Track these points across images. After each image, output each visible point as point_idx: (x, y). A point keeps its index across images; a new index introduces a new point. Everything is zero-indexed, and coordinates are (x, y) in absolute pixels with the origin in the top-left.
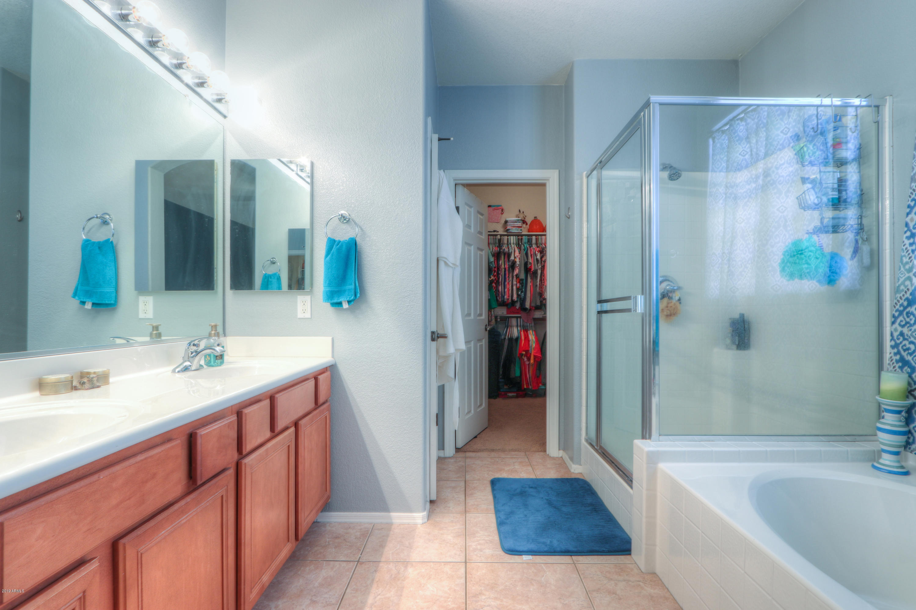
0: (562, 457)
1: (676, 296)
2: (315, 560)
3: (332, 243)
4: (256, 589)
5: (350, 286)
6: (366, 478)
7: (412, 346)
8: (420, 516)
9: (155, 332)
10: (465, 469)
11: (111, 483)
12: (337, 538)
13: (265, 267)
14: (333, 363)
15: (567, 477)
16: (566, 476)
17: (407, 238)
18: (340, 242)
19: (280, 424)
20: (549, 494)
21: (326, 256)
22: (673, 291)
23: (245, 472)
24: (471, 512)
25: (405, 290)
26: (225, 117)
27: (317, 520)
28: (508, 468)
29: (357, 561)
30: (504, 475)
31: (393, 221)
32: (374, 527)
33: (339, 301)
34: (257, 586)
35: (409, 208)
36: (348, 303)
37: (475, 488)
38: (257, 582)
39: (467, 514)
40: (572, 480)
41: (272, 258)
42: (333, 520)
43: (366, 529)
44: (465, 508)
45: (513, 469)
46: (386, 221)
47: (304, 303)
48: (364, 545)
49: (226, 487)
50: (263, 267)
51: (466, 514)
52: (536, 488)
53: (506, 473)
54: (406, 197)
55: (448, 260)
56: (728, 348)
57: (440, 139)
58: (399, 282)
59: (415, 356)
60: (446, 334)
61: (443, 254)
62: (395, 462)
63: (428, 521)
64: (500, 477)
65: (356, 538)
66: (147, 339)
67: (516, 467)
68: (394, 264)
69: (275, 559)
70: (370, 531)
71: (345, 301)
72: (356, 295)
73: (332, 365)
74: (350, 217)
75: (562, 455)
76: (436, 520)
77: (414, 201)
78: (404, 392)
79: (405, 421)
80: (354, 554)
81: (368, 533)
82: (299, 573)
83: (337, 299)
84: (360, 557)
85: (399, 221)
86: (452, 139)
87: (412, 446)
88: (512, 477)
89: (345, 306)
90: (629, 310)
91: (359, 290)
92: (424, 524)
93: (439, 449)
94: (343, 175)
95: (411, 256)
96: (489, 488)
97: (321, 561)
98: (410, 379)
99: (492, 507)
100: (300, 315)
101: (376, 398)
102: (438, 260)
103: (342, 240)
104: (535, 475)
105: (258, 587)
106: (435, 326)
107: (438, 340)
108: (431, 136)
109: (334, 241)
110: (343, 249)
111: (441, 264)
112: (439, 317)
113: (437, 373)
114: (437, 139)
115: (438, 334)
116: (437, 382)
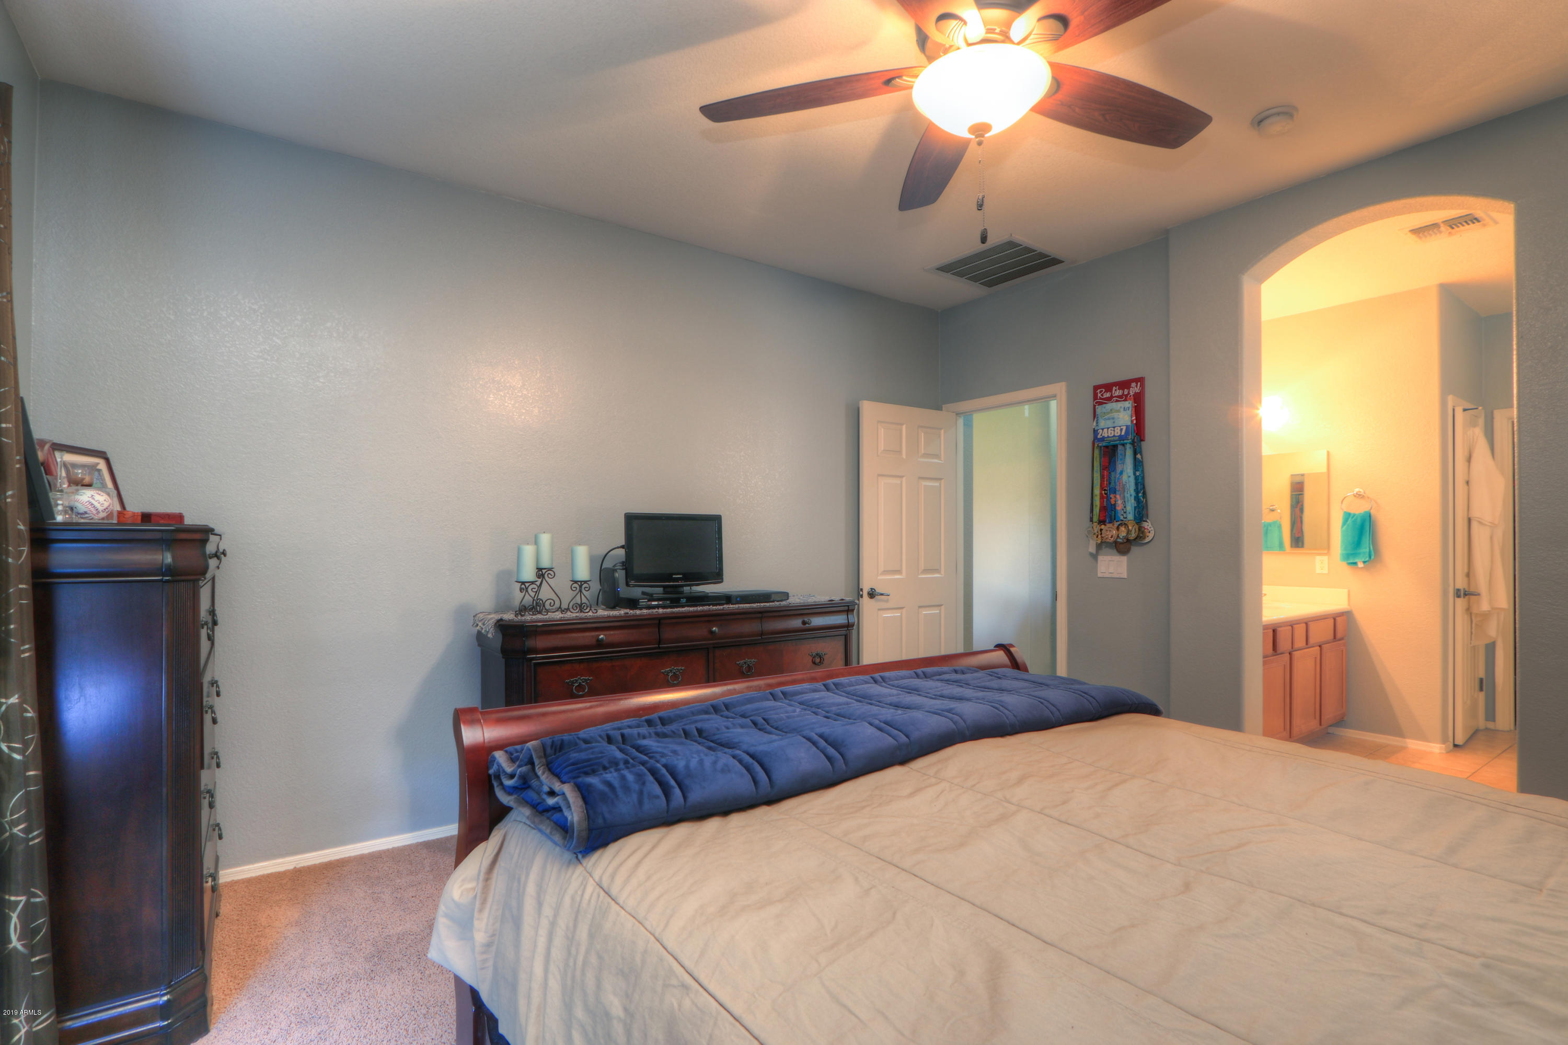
3: (1347, 516)
5: (1366, 549)
7: (1428, 600)
8: (1438, 748)
14: (1349, 609)
18: (1354, 515)
19: (1311, 642)
21: (1342, 527)
23: (1294, 659)
25: (1421, 553)
31: (1408, 494)
33: (1354, 561)
36: (1363, 563)
46: (1403, 495)
47: (1322, 561)
55: (1483, 519)
57: (1465, 410)
58: (1413, 547)
59: (1431, 609)
60: (1477, 592)
61: (1475, 513)
63: (1446, 752)
68: (1409, 532)
71: (1360, 561)
72: (1370, 557)
73: (1349, 611)
74: (1365, 495)
78: (1422, 638)
83: (1352, 560)
89: (1361, 565)
91: (1373, 552)
92: (1441, 756)
93: (1487, 720)
98: (1427, 628)
100: (1318, 571)
101: (1392, 642)
102: (1469, 520)
103: (1357, 513)
106: (1461, 584)
107: (1467, 597)
108: (1454, 410)
109: (1350, 514)
110: (1359, 521)
111: (1475, 525)
112: (1468, 575)
113: (1473, 630)
114: (1462, 410)
115: (1466, 591)
116: (1471, 640)
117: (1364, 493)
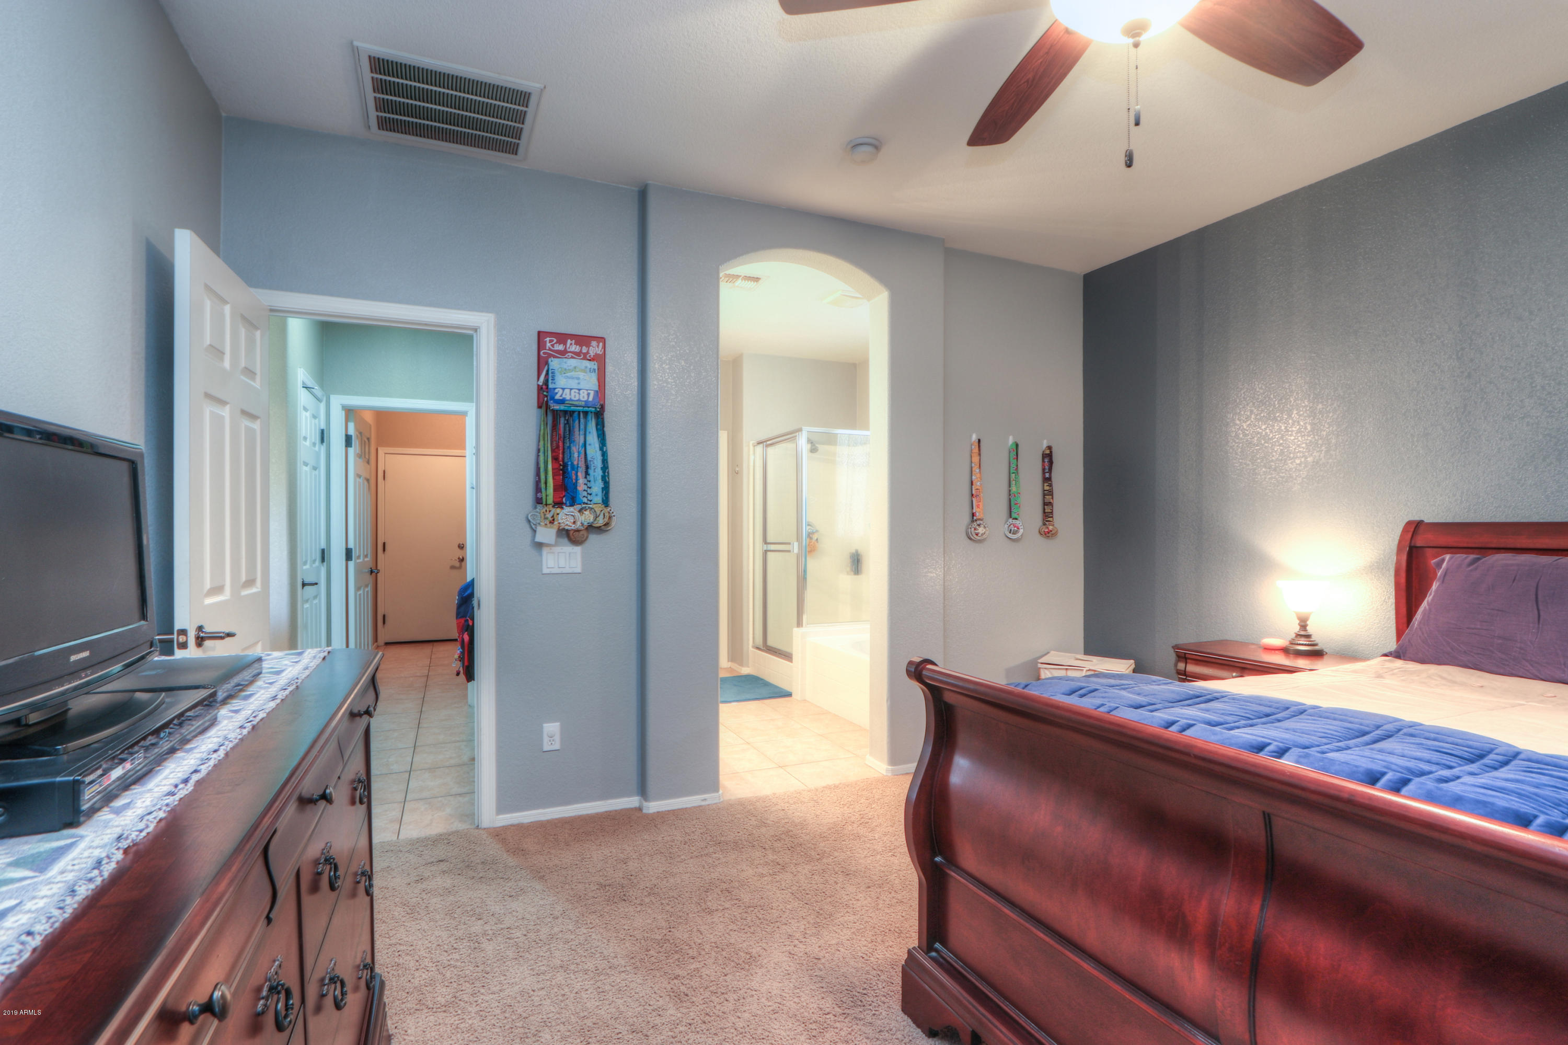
1: (815, 536)
22: (813, 533)
56: (848, 574)
90: (789, 551)
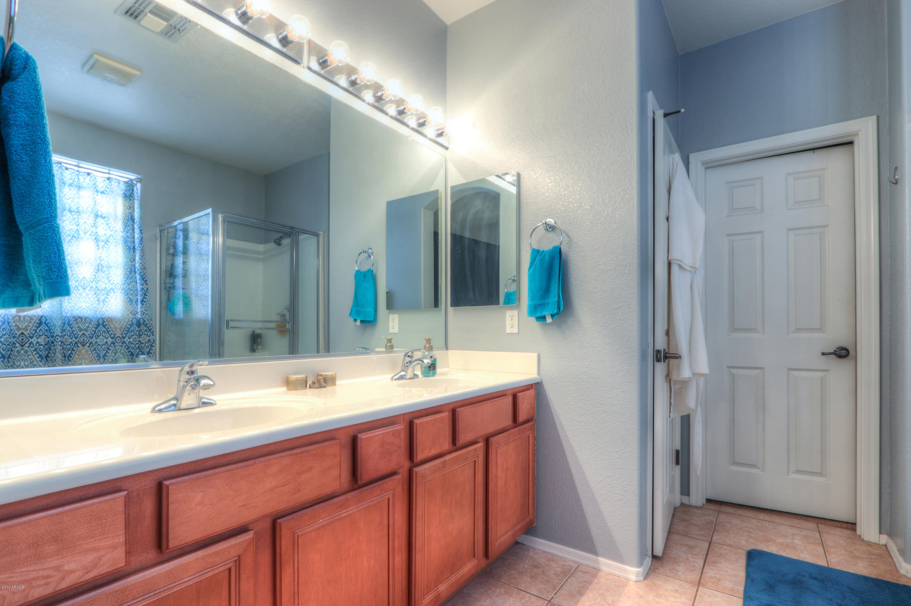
0: (886, 545)
2: (507, 584)
3: (536, 253)
4: (430, 597)
5: (553, 298)
6: (572, 510)
7: (625, 367)
8: (633, 572)
9: (389, 344)
10: (715, 526)
11: (266, 469)
12: (536, 567)
13: (507, 285)
14: (539, 381)
15: (889, 580)
16: (888, 578)
17: (619, 239)
18: (543, 251)
19: (463, 438)
20: (845, 598)
21: (529, 271)
23: (416, 480)
24: (707, 586)
25: (616, 301)
26: (447, 148)
27: (522, 541)
28: (782, 541)
29: (548, 601)
30: (772, 549)
31: (602, 222)
32: (578, 568)
33: (542, 315)
34: (433, 593)
35: (621, 205)
36: (552, 317)
37: (721, 555)
38: (433, 590)
39: (700, 588)
40: (897, 586)
41: (513, 277)
42: (537, 546)
43: (569, 568)
44: (700, 578)
45: (790, 543)
46: (594, 224)
47: (512, 318)
48: (561, 584)
49: (393, 491)
50: (505, 285)
51: (698, 587)
52: (822, 581)
53: (776, 546)
54: (617, 193)
55: (683, 263)
57: (666, 115)
58: (609, 292)
59: (629, 379)
60: (677, 354)
61: (675, 255)
62: (604, 499)
63: (644, 580)
64: (766, 550)
65: (555, 574)
66: (384, 349)
67: (796, 542)
68: (604, 272)
69: (456, 572)
70: (572, 571)
71: (548, 315)
72: (559, 308)
73: (539, 383)
75: (887, 543)
76: (655, 582)
77: (627, 196)
78: (615, 420)
79: (616, 454)
80: (547, 592)
81: (569, 573)
82: (489, 592)
83: (540, 313)
84: (553, 597)
85: (609, 222)
86: (683, 110)
87: (625, 485)
88: (785, 555)
89: (549, 320)
91: (562, 302)
92: (638, 583)
93: (682, 494)
94: (549, 181)
95: (624, 260)
96: (742, 562)
97: (513, 588)
98: (623, 405)
99: (741, 588)
100: (509, 330)
101: (583, 423)
102: (669, 264)
103: (546, 250)
104: (827, 562)
105: (432, 595)
106: (661, 344)
107: (667, 361)
108: (654, 113)
109: (538, 251)
110: (547, 257)
111: (675, 269)
112: (668, 333)
113: (672, 400)
114: (663, 115)
115: (666, 353)
116: (670, 412)
117: (555, 223)
